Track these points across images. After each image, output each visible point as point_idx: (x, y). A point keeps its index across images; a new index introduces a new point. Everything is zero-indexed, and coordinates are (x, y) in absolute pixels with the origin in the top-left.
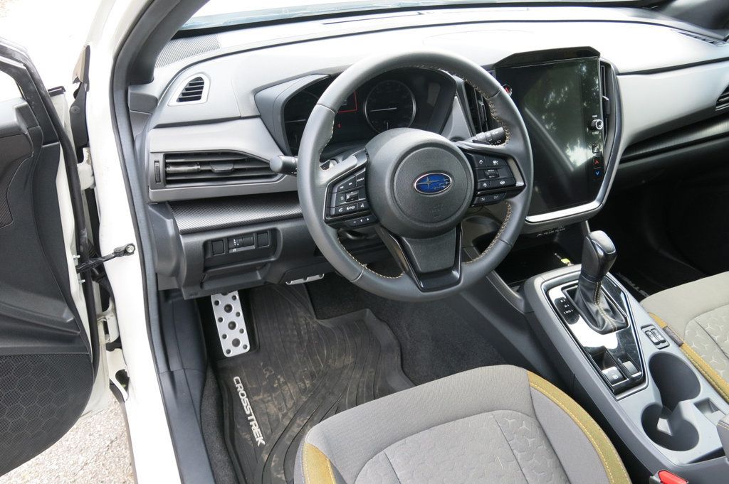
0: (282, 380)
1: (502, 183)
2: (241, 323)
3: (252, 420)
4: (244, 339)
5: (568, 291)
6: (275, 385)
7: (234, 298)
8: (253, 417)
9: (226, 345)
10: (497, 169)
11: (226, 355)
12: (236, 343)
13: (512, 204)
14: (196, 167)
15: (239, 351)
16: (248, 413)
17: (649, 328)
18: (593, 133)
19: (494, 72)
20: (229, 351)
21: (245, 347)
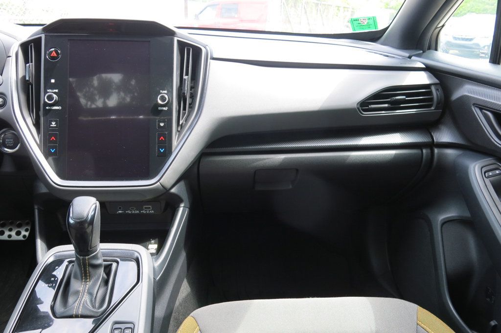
17: (123, 326)
18: (160, 108)
19: (43, 36)
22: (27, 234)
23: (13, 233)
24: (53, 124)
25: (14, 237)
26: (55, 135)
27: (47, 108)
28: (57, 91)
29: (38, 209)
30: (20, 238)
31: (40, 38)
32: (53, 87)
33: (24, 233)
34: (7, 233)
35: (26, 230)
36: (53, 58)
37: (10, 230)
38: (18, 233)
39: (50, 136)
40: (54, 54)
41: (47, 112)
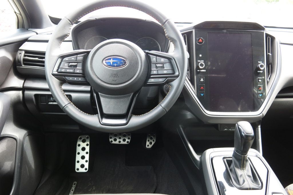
0: (94, 189)
1: (165, 72)
2: (87, 157)
4: (87, 165)
5: (227, 160)
6: (89, 190)
7: (87, 145)
9: (78, 166)
10: (163, 64)
11: (77, 171)
12: (82, 166)
13: (171, 85)
14: (37, 59)
15: (82, 170)
18: (258, 72)
19: (194, 30)
20: (78, 169)
21: (86, 169)
22: (129, 141)
23: (121, 140)
24: (202, 80)
25: (122, 143)
26: (203, 86)
27: (198, 71)
28: (203, 61)
29: (182, 127)
30: (125, 143)
31: (192, 31)
32: (201, 59)
33: (127, 140)
34: (118, 140)
35: (129, 139)
36: (200, 43)
37: (120, 138)
38: (124, 140)
39: (200, 86)
40: (200, 41)
41: (198, 73)
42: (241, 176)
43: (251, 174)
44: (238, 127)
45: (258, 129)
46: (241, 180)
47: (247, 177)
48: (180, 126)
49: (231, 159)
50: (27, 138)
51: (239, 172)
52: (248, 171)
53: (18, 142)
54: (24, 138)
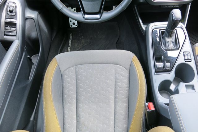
0: (83, 38)
3: (69, 47)
4: (76, 23)
5: (161, 31)
6: (80, 39)
7: (75, 10)
8: (70, 46)
9: (71, 24)
11: (71, 27)
12: (74, 24)
15: (74, 26)
16: (69, 44)
17: (187, 53)
20: (71, 26)
21: (76, 26)
29: (136, 7)
42: (168, 42)
43: (174, 41)
44: (172, 14)
45: (189, 6)
46: (167, 45)
47: (171, 43)
48: (135, 6)
49: (164, 30)
50: (39, 16)
51: (167, 39)
52: (173, 39)
53: (35, 21)
54: (38, 17)
